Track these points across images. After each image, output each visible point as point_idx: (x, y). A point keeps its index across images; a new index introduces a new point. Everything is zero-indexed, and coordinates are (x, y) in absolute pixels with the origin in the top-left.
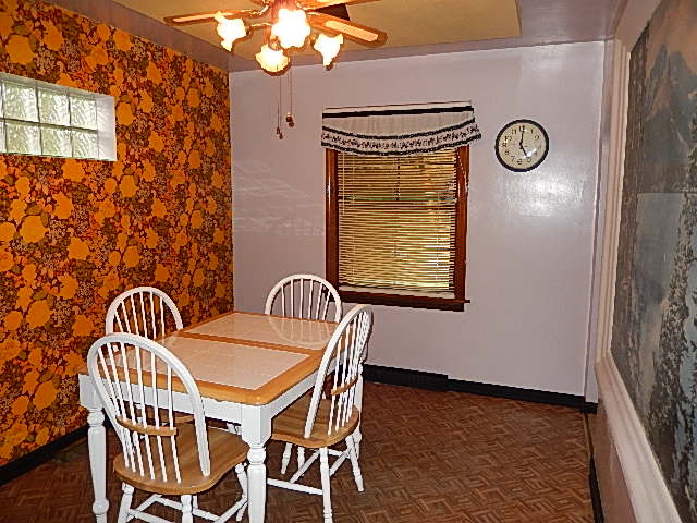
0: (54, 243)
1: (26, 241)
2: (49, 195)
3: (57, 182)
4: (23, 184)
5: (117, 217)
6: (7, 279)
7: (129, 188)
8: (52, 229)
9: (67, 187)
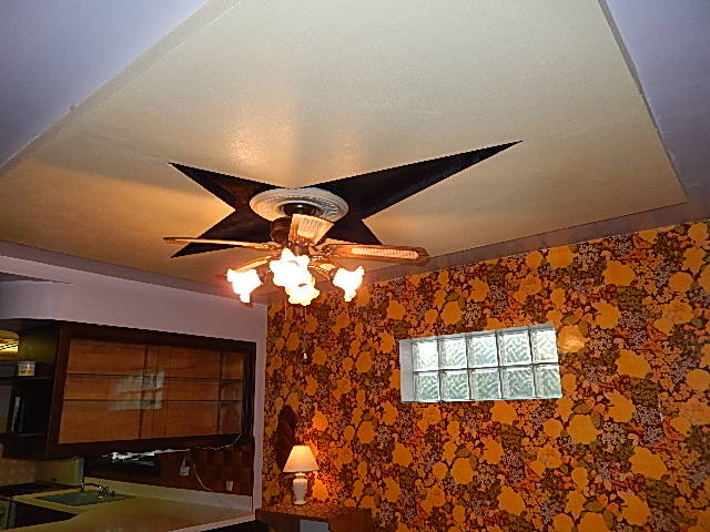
0: (482, 488)
1: (457, 482)
2: (478, 438)
3: (485, 425)
4: (453, 428)
5: (566, 470)
6: (440, 514)
7: (584, 431)
8: (480, 473)
9: (496, 430)
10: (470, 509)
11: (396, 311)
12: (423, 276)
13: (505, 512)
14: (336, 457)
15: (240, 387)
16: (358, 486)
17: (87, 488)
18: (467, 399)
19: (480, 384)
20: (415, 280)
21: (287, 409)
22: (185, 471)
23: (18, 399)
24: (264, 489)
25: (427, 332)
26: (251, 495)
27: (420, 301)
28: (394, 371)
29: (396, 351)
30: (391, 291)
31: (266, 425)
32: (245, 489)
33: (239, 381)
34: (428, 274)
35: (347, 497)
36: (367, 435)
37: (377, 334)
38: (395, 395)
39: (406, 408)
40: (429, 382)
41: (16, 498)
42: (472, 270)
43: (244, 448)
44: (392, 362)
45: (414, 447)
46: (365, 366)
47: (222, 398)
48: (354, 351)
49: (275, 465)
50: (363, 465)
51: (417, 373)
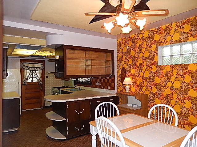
0: (183, 89)
1: (174, 88)
2: (183, 75)
3: (185, 71)
4: (175, 72)
6: (169, 96)
8: (183, 85)
9: (189, 72)
10: (178, 95)
11: (157, 38)
12: (167, 25)
13: (190, 96)
14: (137, 81)
15: (110, 62)
16: (144, 88)
17: (75, 88)
18: (180, 64)
19: (185, 59)
20: (164, 27)
21: (123, 68)
22: (98, 84)
23: (56, 65)
24: (118, 88)
25: (167, 43)
26: (115, 90)
27: (165, 34)
28: (156, 56)
29: (157, 50)
30: (155, 31)
31: (118, 73)
32: (113, 88)
33: (110, 61)
34: (168, 25)
35: (141, 91)
36: (147, 75)
37: (150, 45)
38: (156, 63)
39: (159, 67)
40: (167, 59)
41: (61, 89)
42: (184, 21)
43: (112, 78)
44: (155, 54)
45: (162, 78)
46: (146, 55)
47: (106, 65)
48: (143, 51)
49: (121, 83)
50: (145, 83)
51: (163, 57)
